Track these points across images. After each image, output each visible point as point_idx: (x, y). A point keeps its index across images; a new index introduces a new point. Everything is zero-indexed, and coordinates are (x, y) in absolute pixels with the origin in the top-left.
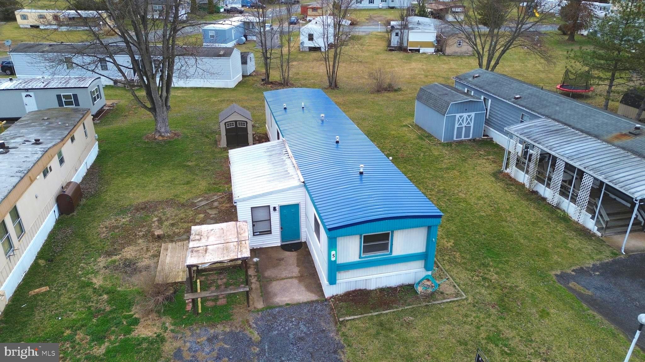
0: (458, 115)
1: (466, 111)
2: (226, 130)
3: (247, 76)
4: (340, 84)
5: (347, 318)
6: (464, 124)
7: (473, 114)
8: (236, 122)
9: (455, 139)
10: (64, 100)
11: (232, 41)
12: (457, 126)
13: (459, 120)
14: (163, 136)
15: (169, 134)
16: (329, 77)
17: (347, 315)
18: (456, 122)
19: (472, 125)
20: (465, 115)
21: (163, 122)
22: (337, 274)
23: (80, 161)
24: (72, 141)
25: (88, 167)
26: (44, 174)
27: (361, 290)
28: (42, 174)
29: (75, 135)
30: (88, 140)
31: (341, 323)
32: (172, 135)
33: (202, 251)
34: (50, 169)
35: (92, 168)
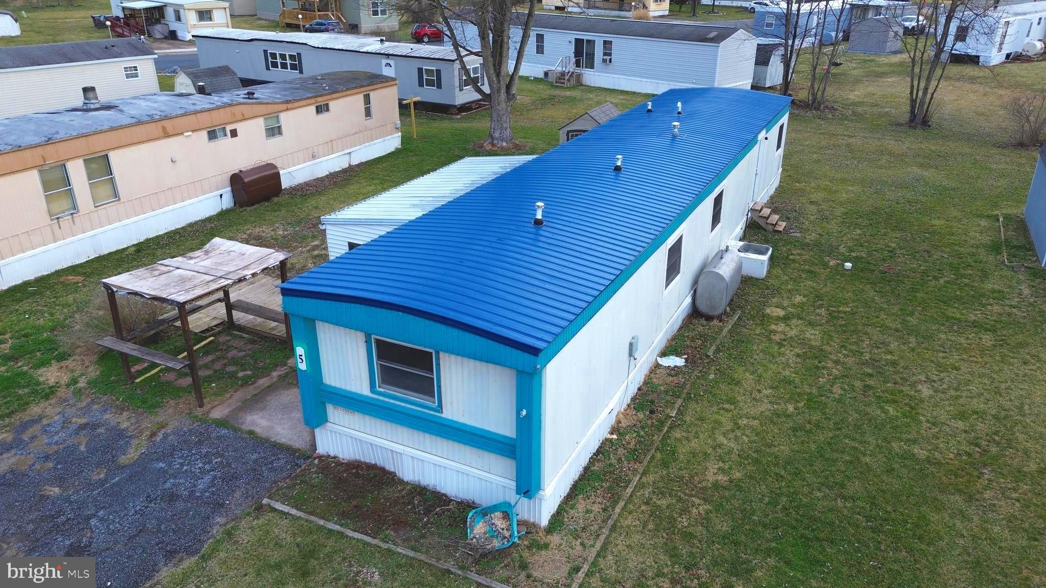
3: (764, 89)
4: (934, 120)
5: (279, 506)
10: (425, 77)
14: (493, 145)
15: (504, 144)
16: (913, 102)
17: (286, 499)
21: (498, 121)
22: (330, 409)
23: (331, 146)
24: (319, 110)
25: (355, 161)
26: (212, 135)
27: (383, 470)
28: (204, 134)
29: (332, 104)
30: (370, 122)
31: (260, 508)
32: (511, 146)
33: (157, 273)
34: (234, 133)
35: (358, 166)
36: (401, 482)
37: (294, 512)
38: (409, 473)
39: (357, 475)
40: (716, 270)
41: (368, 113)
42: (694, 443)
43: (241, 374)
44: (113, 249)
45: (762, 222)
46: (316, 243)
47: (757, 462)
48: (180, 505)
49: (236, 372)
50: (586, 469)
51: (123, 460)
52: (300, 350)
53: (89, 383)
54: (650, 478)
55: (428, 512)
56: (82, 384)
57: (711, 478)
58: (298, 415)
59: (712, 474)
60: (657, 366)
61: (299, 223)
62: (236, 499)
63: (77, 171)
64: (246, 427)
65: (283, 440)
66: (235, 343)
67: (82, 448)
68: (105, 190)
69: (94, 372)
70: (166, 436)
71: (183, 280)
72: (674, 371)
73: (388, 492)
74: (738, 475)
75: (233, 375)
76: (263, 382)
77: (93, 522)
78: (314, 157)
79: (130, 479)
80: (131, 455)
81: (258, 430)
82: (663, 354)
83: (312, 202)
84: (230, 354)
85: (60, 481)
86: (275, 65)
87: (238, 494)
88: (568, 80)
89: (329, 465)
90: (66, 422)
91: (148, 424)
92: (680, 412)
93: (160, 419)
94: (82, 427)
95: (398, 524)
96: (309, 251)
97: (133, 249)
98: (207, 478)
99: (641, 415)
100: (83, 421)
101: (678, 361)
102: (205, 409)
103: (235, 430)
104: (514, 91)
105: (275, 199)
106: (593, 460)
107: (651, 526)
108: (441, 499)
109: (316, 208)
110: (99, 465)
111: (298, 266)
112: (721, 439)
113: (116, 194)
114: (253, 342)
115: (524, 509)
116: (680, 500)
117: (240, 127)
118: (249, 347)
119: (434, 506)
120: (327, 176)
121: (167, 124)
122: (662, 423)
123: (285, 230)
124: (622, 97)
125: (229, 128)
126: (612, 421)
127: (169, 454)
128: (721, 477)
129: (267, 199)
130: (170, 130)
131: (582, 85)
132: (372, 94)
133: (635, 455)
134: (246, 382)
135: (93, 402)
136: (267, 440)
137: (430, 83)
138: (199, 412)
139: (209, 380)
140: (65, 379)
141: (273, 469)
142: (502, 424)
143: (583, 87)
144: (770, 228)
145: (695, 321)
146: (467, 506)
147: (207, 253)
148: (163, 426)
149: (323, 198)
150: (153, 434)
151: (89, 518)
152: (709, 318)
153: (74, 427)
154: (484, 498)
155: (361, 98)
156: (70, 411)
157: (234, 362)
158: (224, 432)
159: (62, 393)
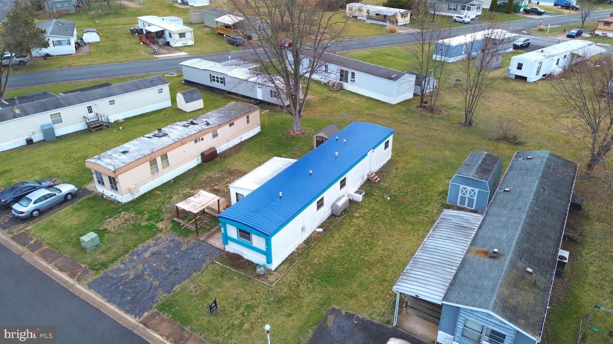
0: (462, 186)
1: (469, 185)
2: (317, 141)
4: (474, 124)
5: (217, 263)
6: (467, 196)
7: (477, 190)
8: (323, 137)
9: (458, 204)
10: (273, 94)
11: (461, 54)
12: (460, 194)
13: (462, 191)
14: (294, 133)
17: (218, 261)
18: (460, 191)
19: (475, 198)
20: (469, 188)
21: (296, 124)
22: (229, 241)
23: (234, 137)
24: (230, 125)
25: (243, 140)
26: (196, 141)
27: (240, 256)
28: (194, 141)
29: (235, 122)
30: (249, 125)
31: (213, 262)
32: (300, 133)
33: (188, 202)
34: (202, 139)
35: (244, 141)
36: (244, 258)
37: (220, 264)
38: (246, 257)
39: (234, 256)
40: (337, 204)
41: (248, 122)
42: (315, 254)
43: (207, 228)
44: (167, 181)
45: (371, 179)
46: (228, 180)
47: (327, 258)
48: (196, 261)
49: (206, 227)
50: (287, 258)
51: (182, 249)
52: (222, 229)
53: (170, 228)
54: (301, 261)
55: (249, 266)
56: (168, 228)
57: (315, 262)
58: (221, 240)
59: (316, 261)
60: (315, 231)
61: (223, 171)
62: (208, 260)
63: (159, 160)
64: (209, 243)
65: (218, 247)
66: (205, 218)
67: (172, 246)
68: (166, 164)
69: (171, 225)
70: (191, 244)
71: (195, 206)
72: (319, 233)
73: (241, 261)
74: (321, 261)
75: (205, 228)
76: (213, 230)
77: (178, 263)
78: (228, 141)
79: (184, 254)
80: (183, 248)
81: (212, 244)
82: (318, 228)
83: (227, 161)
84: (204, 222)
85: (169, 254)
86: (214, 80)
87: (208, 259)
88: (337, 88)
89: (228, 253)
90: (167, 239)
91: (186, 240)
92: (315, 245)
93: (189, 239)
94: (171, 240)
95: (242, 268)
96: (225, 184)
97: (173, 181)
98: (201, 255)
99: (305, 245)
100: (171, 239)
101: (321, 230)
102: (199, 237)
103: (207, 243)
104: (301, 114)
105: (215, 159)
106: (289, 256)
107: (297, 272)
108: (252, 263)
109: (228, 164)
110: (177, 250)
111: (222, 190)
112: (322, 253)
113: (168, 164)
114: (210, 218)
115: (269, 266)
116: (305, 266)
117: (204, 137)
118: (209, 219)
119: (250, 265)
120: (232, 147)
121: (183, 141)
122: (309, 248)
123: (218, 174)
124: (356, 99)
125: (201, 138)
126: (297, 246)
127: (192, 249)
128: (318, 262)
129: (213, 159)
130: (184, 142)
131: (343, 89)
132: (249, 115)
133: (299, 255)
134: (209, 230)
135: (172, 234)
136: (214, 247)
137: (275, 96)
138: (198, 238)
139: (200, 229)
140: (164, 227)
141: (216, 254)
142: (263, 248)
143: (343, 91)
144: (373, 181)
145: (332, 217)
146: (257, 265)
147: (199, 195)
148: (190, 241)
149: (231, 159)
150: (188, 244)
151: (177, 262)
152: (336, 216)
153: (169, 240)
154: (261, 264)
155: (246, 117)
156: (167, 236)
157: (206, 224)
158: (204, 244)
159: (164, 231)
